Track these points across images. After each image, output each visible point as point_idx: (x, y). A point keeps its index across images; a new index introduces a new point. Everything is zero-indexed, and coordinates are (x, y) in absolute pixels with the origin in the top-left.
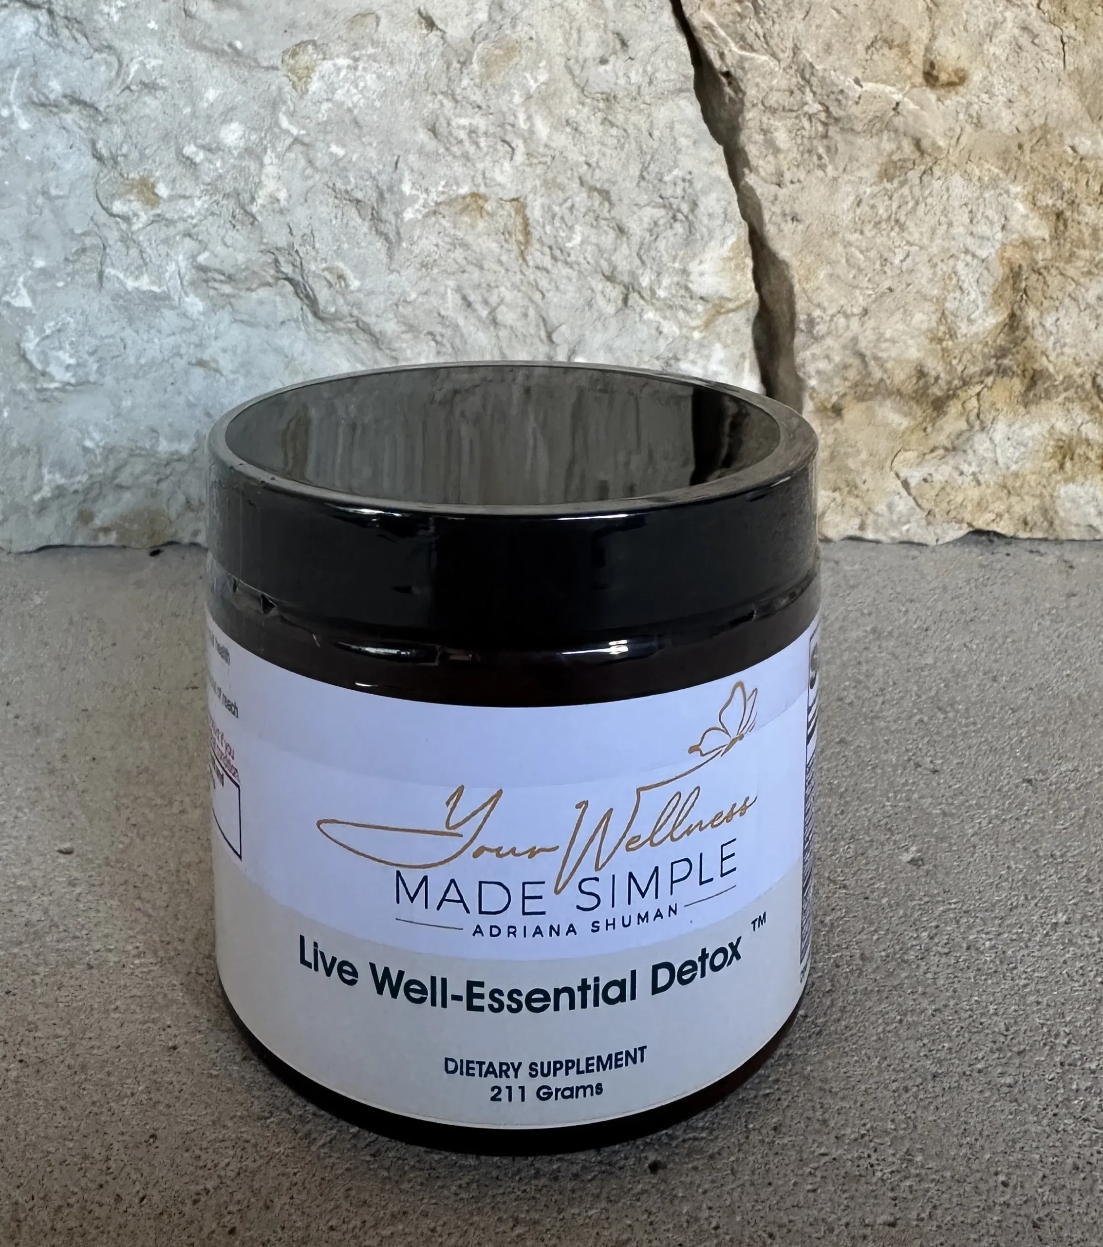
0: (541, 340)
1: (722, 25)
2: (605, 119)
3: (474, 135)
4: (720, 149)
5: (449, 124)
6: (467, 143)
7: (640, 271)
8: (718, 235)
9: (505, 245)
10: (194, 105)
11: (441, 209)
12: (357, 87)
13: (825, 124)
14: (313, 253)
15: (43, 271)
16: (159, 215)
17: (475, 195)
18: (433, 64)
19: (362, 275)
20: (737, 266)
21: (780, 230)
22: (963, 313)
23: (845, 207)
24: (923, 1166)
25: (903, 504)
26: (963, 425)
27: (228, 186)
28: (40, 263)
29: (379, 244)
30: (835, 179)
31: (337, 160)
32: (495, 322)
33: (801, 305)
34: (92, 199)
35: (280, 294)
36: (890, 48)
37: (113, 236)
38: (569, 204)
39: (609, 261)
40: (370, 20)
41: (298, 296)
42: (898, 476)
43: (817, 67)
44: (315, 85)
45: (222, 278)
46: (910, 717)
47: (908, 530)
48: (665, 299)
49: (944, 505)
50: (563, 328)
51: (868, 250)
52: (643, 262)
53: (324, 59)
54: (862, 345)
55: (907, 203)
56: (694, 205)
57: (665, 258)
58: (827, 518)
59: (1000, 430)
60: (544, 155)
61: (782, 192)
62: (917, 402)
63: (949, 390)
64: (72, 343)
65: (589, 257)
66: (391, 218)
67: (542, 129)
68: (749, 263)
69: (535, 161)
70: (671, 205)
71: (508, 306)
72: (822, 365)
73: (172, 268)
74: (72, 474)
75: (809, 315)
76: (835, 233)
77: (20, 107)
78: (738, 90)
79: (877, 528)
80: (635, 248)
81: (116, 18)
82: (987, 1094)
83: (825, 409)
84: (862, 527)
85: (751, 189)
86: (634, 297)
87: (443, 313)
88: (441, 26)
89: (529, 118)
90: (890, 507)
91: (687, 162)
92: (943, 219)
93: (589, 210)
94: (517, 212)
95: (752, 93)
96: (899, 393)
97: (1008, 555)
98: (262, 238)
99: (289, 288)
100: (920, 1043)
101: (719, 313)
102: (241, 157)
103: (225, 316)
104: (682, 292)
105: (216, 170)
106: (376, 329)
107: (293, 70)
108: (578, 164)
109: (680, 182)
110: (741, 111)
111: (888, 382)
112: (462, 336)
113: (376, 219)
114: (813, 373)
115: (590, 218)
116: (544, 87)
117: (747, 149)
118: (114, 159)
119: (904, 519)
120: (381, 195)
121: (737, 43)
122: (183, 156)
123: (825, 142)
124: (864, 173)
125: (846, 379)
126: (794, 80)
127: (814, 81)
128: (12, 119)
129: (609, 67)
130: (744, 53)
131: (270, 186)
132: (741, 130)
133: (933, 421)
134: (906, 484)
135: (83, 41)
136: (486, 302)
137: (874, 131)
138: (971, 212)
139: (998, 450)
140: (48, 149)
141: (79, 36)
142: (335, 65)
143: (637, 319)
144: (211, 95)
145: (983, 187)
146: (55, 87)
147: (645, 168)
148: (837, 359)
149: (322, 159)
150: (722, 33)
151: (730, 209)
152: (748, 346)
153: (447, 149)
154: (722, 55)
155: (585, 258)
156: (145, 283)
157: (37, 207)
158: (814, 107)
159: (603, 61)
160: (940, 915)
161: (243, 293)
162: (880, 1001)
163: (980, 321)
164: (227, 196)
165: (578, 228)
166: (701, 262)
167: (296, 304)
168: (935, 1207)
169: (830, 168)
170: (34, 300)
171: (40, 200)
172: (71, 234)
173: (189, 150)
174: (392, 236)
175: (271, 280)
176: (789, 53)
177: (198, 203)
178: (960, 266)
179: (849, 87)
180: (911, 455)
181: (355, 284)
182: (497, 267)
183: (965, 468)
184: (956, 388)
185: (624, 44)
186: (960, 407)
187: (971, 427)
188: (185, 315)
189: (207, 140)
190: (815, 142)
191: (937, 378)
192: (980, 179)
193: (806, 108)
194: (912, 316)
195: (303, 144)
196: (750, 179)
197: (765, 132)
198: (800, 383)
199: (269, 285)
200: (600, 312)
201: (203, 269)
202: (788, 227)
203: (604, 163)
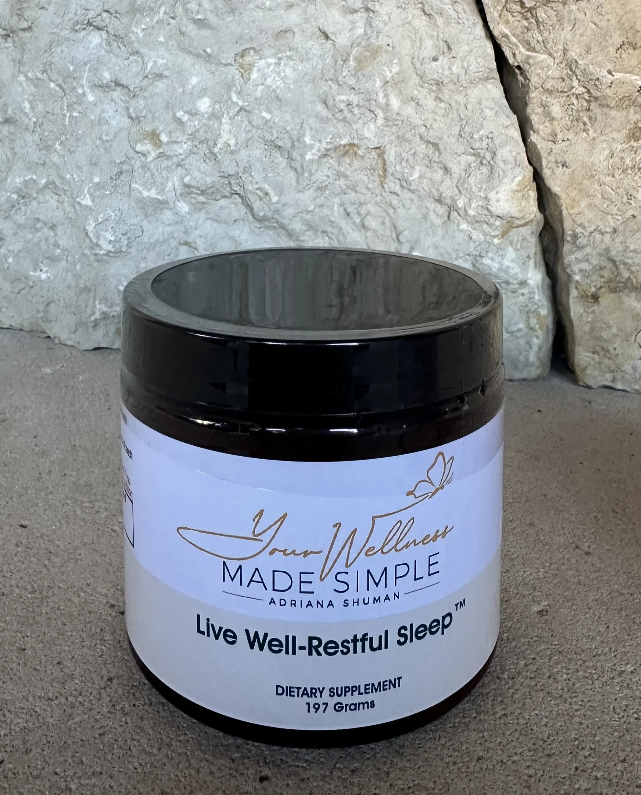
0: (394, 240)
1: (514, 35)
2: (437, 97)
3: (350, 107)
4: (514, 118)
5: (334, 99)
6: (346, 112)
7: (458, 197)
8: (510, 175)
9: (372, 177)
10: (184, 87)
11: (329, 153)
12: (279, 77)
13: (588, 102)
14: (250, 179)
15: (98, 184)
16: (162, 153)
17: (351, 145)
18: (328, 61)
19: (280, 194)
20: (523, 196)
21: (553, 172)
23: (602, 158)
27: (201, 135)
28: (97, 180)
29: (292, 174)
30: (594, 139)
31: (265, 121)
32: (364, 226)
33: (568, 224)
34: (126, 143)
35: (234, 203)
36: (635, 49)
37: (137, 164)
38: (413, 151)
39: (438, 190)
40: (289, 35)
42: (640, 346)
43: (580, 62)
44: (255, 75)
45: (199, 192)
48: (474, 216)
50: (406, 232)
51: (617, 188)
52: (460, 191)
53: (260, 59)
54: (614, 254)
56: (494, 154)
57: (474, 189)
60: (396, 120)
61: (556, 148)
64: (112, 228)
65: (425, 188)
66: (299, 158)
67: (395, 103)
69: (390, 123)
70: (478, 154)
71: (372, 216)
72: (585, 266)
73: (170, 184)
74: (112, 306)
75: (574, 231)
76: (593, 176)
77: (88, 88)
78: (526, 78)
79: (624, 381)
80: (455, 181)
81: (141, 35)
83: (587, 296)
84: (613, 380)
85: (534, 145)
86: (454, 214)
87: (332, 219)
88: (333, 38)
89: (386, 96)
91: (489, 126)
93: (426, 156)
94: (379, 156)
95: (534, 80)
98: (220, 168)
99: (239, 200)
101: (511, 227)
102: (209, 118)
103: (201, 215)
104: (485, 212)
105: (195, 126)
106: (290, 227)
107: (241, 66)
108: (418, 126)
109: (485, 139)
110: (527, 92)
111: (634, 280)
112: (343, 234)
113: (290, 158)
114: (577, 271)
115: (426, 162)
116: (396, 76)
117: (531, 117)
118: (138, 118)
120: (293, 145)
121: (524, 47)
122: (176, 117)
123: (587, 113)
124: (615, 135)
125: (602, 277)
126: (565, 72)
127: (578, 72)
128: (84, 94)
129: (437, 63)
130: (529, 53)
131: (225, 136)
132: (526, 104)
135: (123, 48)
136: (359, 214)
137: (624, 106)
140: (104, 112)
141: (121, 46)
142: (267, 63)
143: (456, 228)
144: (194, 80)
146: (107, 76)
147: (462, 129)
148: (595, 262)
149: (257, 120)
150: (514, 40)
151: (519, 158)
153: (333, 115)
154: (514, 55)
155: (422, 188)
156: (153, 193)
157: (96, 146)
158: (580, 90)
159: (435, 59)
161: (211, 201)
164: (201, 142)
165: (417, 168)
166: (497, 193)
167: (243, 211)
169: (591, 132)
170: (93, 202)
171: (98, 142)
172: (114, 163)
173: (180, 114)
174: (299, 170)
175: (228, 195)
176: (560, 53)
177: (185, 146)
179: (604, 77)
181: (275, 199)
182: (364, 191)
185: (449, 48)
188: (177, 214)
189: (190, 108)
190: (581, 114)
193: (573, 91)
195: (245, 110)
196: (534, 138)
197: (544, 106)
198: (569, 277)
199: (226, 197)
200: (432, 223)
201: (187, 186)
202: (560, 170)
203: (435, 126)
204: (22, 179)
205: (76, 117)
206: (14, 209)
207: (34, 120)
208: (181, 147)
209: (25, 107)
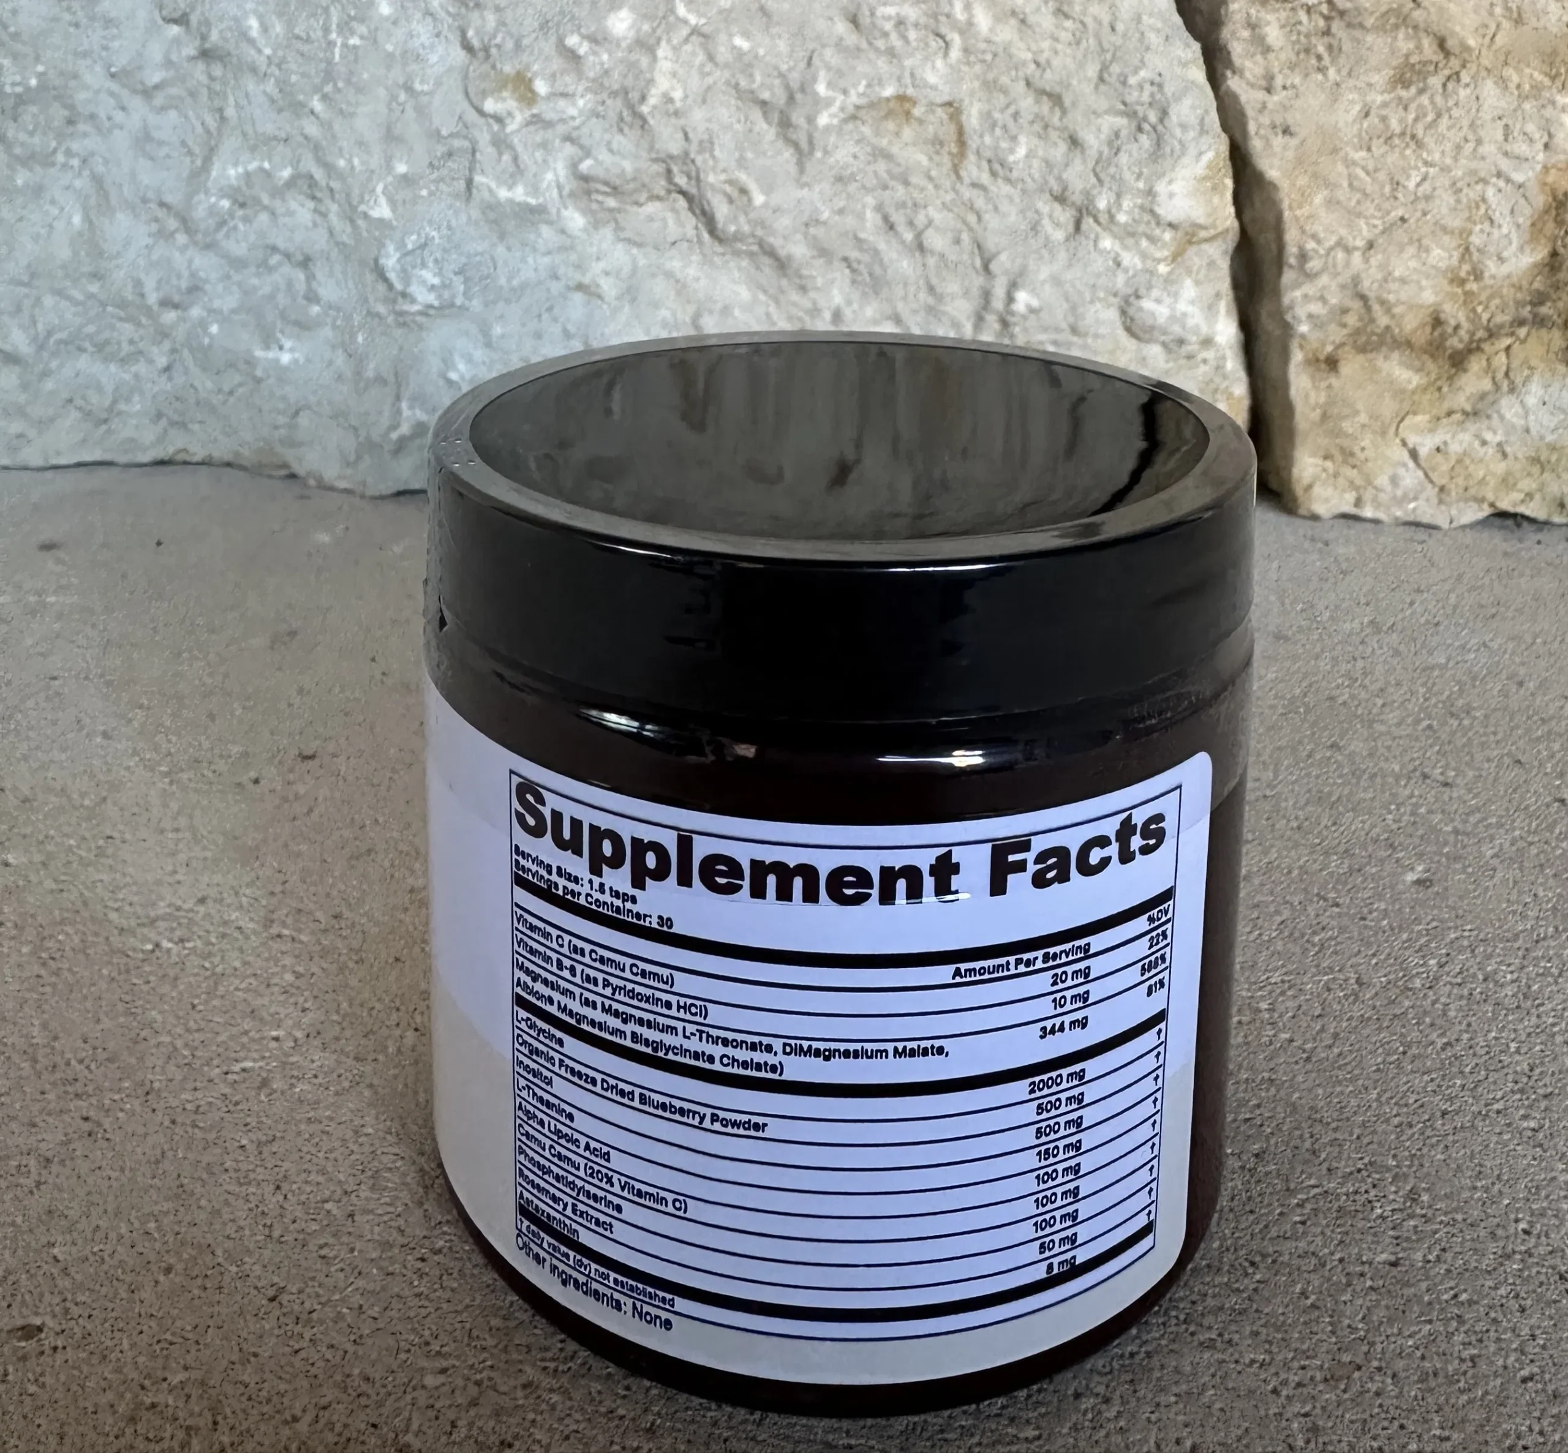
0: (977, 272)
2: (1059, 9)
3: (902, 27)
4: (1197, 47)
5: (872, 14)
6: (894, 36)
7: (1095, 192)
8: (1192, 151)
9: (936, 158)
11: (862, 113)
13: (1327, 18)
14: (711, 163)
15: (405, 177)
16: (534, 116)
17: (901, 98)
19: (768, 190)
20: (1214, 188)
21: (1268, 143)
22: (1492, 249)
23: (1350, 119)
24: (1430, 1207)
25: (1411, 477)
26: (1486, 385)
27: (615, 81)
28: (401, 168)
29: (788, 154)
30: (1338, 85)
31: (739, 54)
32: (921, 247)
33: (1291, 236)
34: (460, 96)
35: (671, 210)
37: (484, 139)
38: (1012, 109)
39: (1059, 178)
41: (694, 213)
42: (1404, 443)
45: (606, 189)
46: (1418, 722)
47: (1414, 509)
48: (1126, 224)
49: (1460, 481)
50: (1003, 257)
51: (1376, 170)
52: (1100, 180)
54: (1366, 286)
55: (1425, 115)
56: (1164, 113)
57: (1128, 176)
58: (1317, 490)
59: (1534, 393)
60: (984, 52)
61: (1272, 100)
62: (1432, 356)
63: (1471, 341)
64: (436, 261)
65: (1037, 176)
66: (803, 123)
67: (983, 20)
68: (1229, 183)
69: (973, 58)
70: (1135, 113)
71: (937, 229)
72: (1316, 308)
73: (550, 176)
75: (1301, 248)
76: (1335, 151)
79: (1377, 504)
80: (1091, 164)
82: (1506, 1137)
83: (1317, 360)
84: (1358, 503)
85: (1235, 97)
86: (1088, 223)
87: (862, 235)
89: (967, 7)
90: (1394, 480)
91: (1156, 62)
92: (1471, 137)
93: (1038, 117)
94: (951, 118)
96: (1409, 344)
97: (1539, 542)
98: (653, 144)
99: (682, 203)
100: (1426, 1078)
101: (1190, 242)
102: (630, 49)
103: (607, 232)
104: (1146, 217)
105: (602, 64)
106: (782, 253)
108: (1024, 63)
109: (1147, 86)
110: (1223, 2)
111: (1397, 331)
112: (882, 264)
113: (785, 124)
114: (1303, 317)
115: (1037, 127)
117: (1229, 46)
118: (486, 50)
119: (1411, 496)
120: (791, 98)
122: (564, 46)
123: (1326, 39)
124: (1374, 78)
125: (1344, 326)
128: (371, 3)
131: (663, 84)
132: (1223, 24)
133: (1451, 378)
134: (1414, 454)
136: (911, 224)
137: (1388, 27)
138: (1507, 125)
139: (1532, 417)
140: (412, 37)
143: (1092, 249)
145: (1523, 98)
147: (1104, 68)
148: (1334, 301)
149: (723, 53)
151: (1207, 120)
152: (1225, 285)
153: (870, 44)
155: (1030, 175)
156: (519, 193)
157: (399, 104)
160: (1452, 942)
161: (628, 207)
162: (1380, 1029)
163: (1514, 260)
164: (614, 94)
165: (1022, 139)
166: (1170, 182)
167: (690, 223)
168: (1444, 1250)
169: (1332, 73)
170: (394, 211)
171: (402, 97)
172: (437, 135)
173: (572, 41)
174: (804, 145)
175: (662, 193)
177: (581, 103)
178: (1490, 192)
180: (1421, 419)
181: (759, 199)
182: (924, 182)
183: (1488, 436)
184: (1480, 340)
186: (1484, 363)
187: (1497, 386)
188: (563, 232)
189: (593, 29)
190: (1314, 40)
191: (1457, 328)
192: (1518, 86)
194: (1427, 250)
195: (702, 35)
196: (1233, 83)
197: (1252, 26)
198: (1287, 329)
199: (658, 198)
200: (1047, 238)
201: (585, 179)
202: (1278, 141)
203: (1056, 62)
204: (240, 170)
205: (355, 47)
206: (225, 229)
207: (268, 51)
208: (574, 104)
209: (250, 27)
